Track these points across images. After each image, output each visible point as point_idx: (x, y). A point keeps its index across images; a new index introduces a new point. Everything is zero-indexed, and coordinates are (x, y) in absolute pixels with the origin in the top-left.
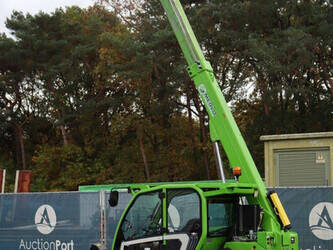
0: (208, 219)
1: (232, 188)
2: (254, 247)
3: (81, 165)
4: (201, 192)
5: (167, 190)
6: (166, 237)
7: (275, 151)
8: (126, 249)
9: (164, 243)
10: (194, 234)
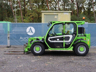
6: (65, 36)
8: (50, 39)
9: (64, 37)
10: (74, 35)
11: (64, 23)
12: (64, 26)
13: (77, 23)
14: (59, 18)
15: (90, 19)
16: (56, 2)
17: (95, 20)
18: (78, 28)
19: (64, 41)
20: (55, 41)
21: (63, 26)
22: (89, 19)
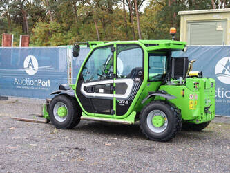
0: (149, 68)
1: (169, 44)
2: (184, 90)
3: (61, 34)
4: (144, 47)
5: (118, 45)
6: (116, 81)
7: (188, 22)
8: (85, 88)
9: (114, 85)
10: (137, 79)
11: (115, 46)
12: (115, 53)
13: (146, 45)
14: (229, 31)
19: (115, 96)
20: (94, 95)
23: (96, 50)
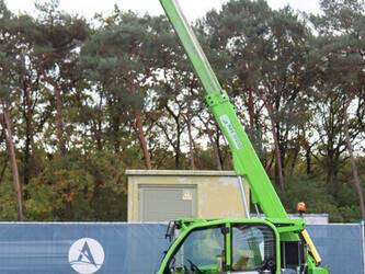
5: (232, 224)
7: (140, 186)
10: (266, 271)
11: (228, 226)
12: (228, 235)
13: (276, 225)
14: (200, 202)
15: (335, 196)
16: (176, 118)
17: (362, 201)
18: (281, 242)
21: (222, 236)
22: (330, 196)
23: (193, 233)
